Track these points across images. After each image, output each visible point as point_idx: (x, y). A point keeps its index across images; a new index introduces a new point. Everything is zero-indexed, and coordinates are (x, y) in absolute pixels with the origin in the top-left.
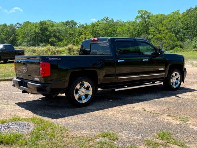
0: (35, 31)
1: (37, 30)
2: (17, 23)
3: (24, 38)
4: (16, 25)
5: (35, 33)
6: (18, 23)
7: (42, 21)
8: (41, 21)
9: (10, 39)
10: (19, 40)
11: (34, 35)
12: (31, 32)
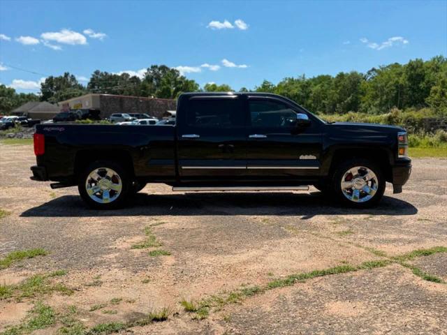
0: (397, 82)
1: (402, 80)
2: (371, 69)
3: (374, 97)
4: (369, 73)
5: (397, 87)
6: (373, 70)
7: (414, 60)
8: (411, 61)
9: (346, 101)
10: (364, 102)
11: (393, 90)
12: (388, 85)
